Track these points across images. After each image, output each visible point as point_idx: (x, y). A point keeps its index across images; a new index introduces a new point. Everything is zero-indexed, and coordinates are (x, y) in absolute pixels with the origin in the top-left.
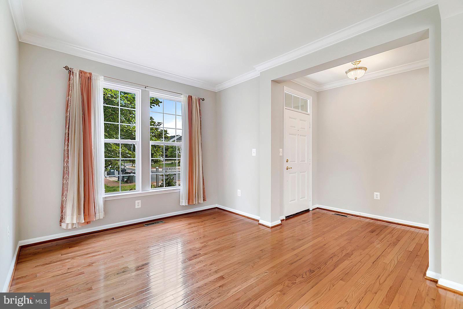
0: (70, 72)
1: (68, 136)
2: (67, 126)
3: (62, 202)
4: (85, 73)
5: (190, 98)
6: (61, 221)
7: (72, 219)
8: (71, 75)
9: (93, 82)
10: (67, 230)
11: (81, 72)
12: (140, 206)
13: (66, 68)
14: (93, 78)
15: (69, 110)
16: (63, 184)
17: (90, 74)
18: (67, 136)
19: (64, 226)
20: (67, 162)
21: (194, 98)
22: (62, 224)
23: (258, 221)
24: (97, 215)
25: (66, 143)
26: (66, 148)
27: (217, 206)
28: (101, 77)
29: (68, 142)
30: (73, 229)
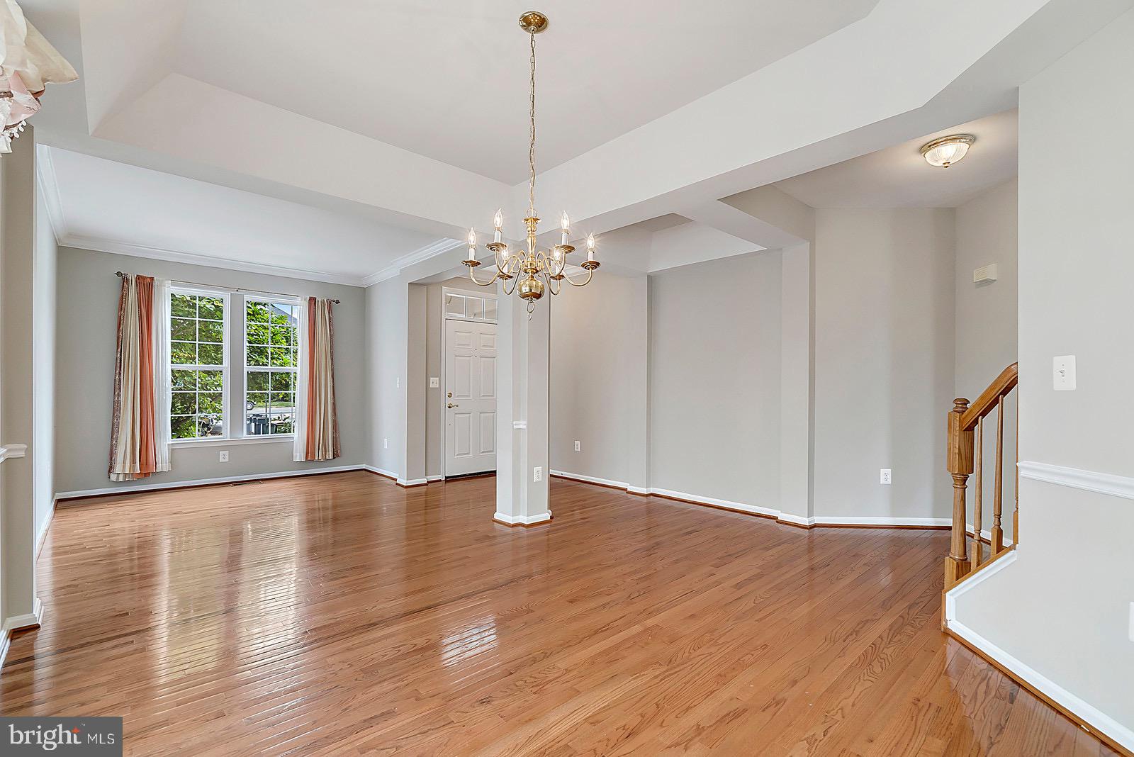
0: (125, 280)
1: (121, 362)
2: (119, 350)
3: (112, 446)
4: (144, 278)
5: (313, 301)
6: (109, 472)
7: (124, 467)
8: (125, 283)
9: (155, 289)
10: (117, 483)
11: (139, 277)
12: (227, 460)
13: (119, 274)
14: (155, 284)
15: (121, 328)
16: (113, 424)
17: (152, 279)
18: (119, 361)
19: (113, 477)
20: (119, 395)
21: (319, 299)
22: (112, 475)
23: (396, 480)
24: (159, 465)
25: (117, 372)
26: (117, 377)
27: (364, 466)
28: (166, 282)
29: (120, 370)
30: (125, 483)
